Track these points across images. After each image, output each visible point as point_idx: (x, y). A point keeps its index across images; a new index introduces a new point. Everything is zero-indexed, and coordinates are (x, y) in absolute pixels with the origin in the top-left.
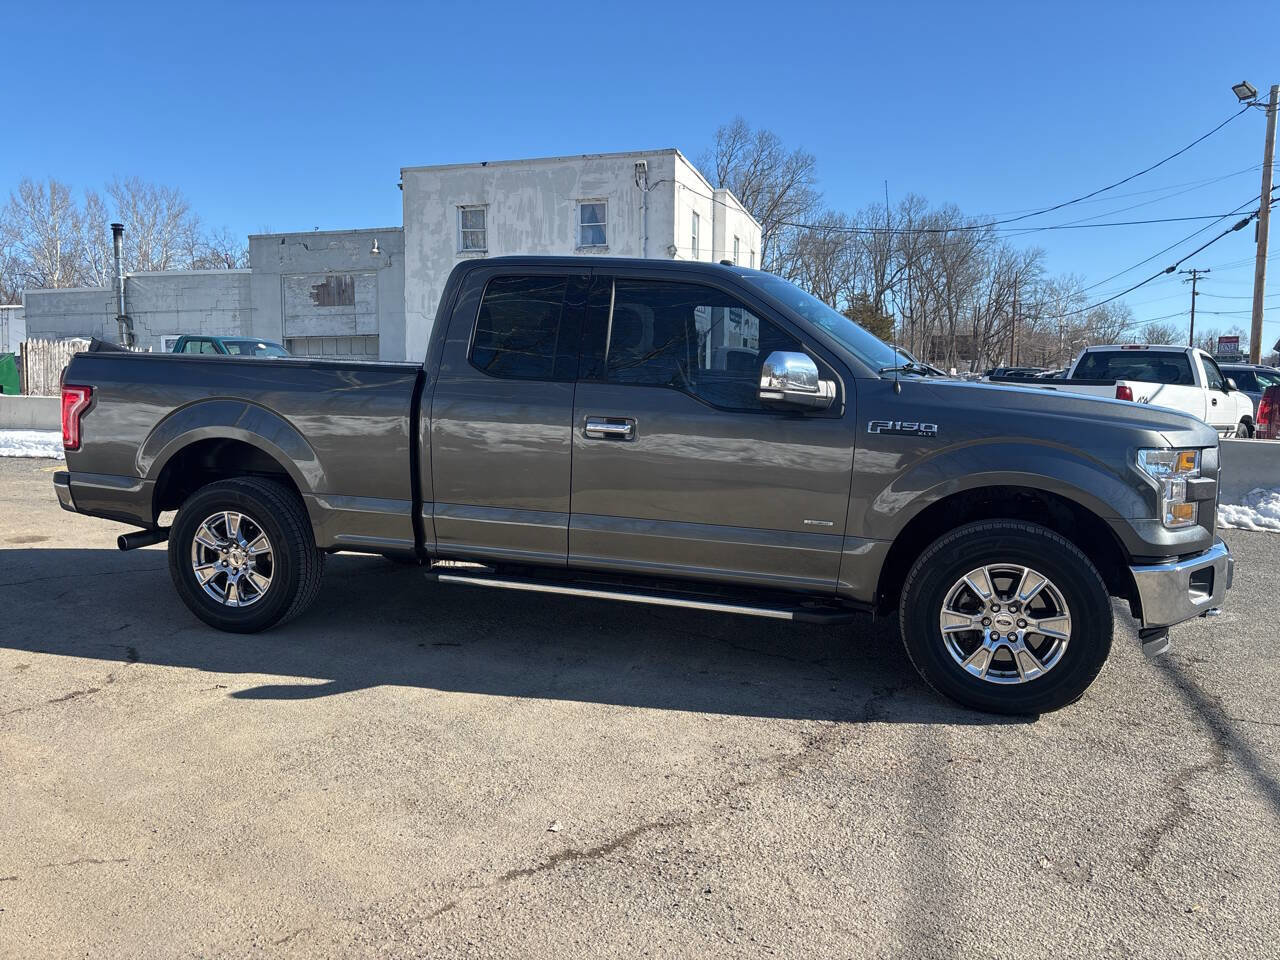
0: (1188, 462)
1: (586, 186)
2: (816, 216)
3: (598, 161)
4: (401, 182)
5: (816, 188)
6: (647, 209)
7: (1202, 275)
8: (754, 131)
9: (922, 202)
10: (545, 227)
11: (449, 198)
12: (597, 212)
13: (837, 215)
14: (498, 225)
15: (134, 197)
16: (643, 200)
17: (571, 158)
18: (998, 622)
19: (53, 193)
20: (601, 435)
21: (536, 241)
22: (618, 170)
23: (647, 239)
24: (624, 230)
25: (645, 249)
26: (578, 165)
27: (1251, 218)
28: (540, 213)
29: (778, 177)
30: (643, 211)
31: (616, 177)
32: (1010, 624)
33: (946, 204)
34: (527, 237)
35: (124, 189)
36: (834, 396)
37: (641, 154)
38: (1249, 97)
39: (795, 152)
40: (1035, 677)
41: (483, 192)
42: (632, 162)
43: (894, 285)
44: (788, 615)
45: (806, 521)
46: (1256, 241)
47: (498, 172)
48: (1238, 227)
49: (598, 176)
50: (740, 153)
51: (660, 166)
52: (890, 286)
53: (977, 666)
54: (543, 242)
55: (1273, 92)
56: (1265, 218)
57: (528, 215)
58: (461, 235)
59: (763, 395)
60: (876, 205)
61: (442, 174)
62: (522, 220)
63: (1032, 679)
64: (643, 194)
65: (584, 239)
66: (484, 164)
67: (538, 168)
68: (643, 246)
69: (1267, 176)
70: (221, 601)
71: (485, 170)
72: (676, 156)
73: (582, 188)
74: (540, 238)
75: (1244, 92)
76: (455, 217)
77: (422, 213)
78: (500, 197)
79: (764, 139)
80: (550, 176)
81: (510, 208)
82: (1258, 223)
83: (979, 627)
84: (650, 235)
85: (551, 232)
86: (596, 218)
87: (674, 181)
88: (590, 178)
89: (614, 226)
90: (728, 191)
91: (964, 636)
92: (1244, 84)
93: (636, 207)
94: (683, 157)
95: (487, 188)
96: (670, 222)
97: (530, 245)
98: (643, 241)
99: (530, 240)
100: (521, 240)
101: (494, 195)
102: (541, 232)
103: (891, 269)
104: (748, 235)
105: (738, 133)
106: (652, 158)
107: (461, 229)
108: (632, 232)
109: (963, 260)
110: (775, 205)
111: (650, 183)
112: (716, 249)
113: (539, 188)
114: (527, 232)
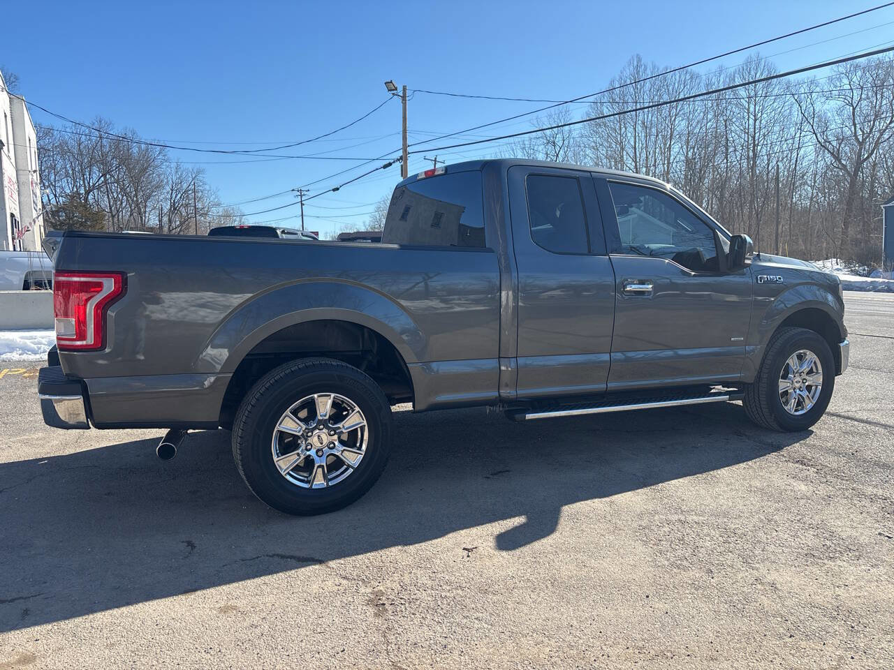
7: (305, 193)
27: (394, 162)
33: (126, 128)
38: (393, 90)
45: (732, 339)
46: (402, 176)
48: (385, 167)
55: (404, 89)
56: (406, 163)
69: (405, 138)
75: (390, 86)
82: (402, 166)
92: (391, 82)
109: (144, 170)
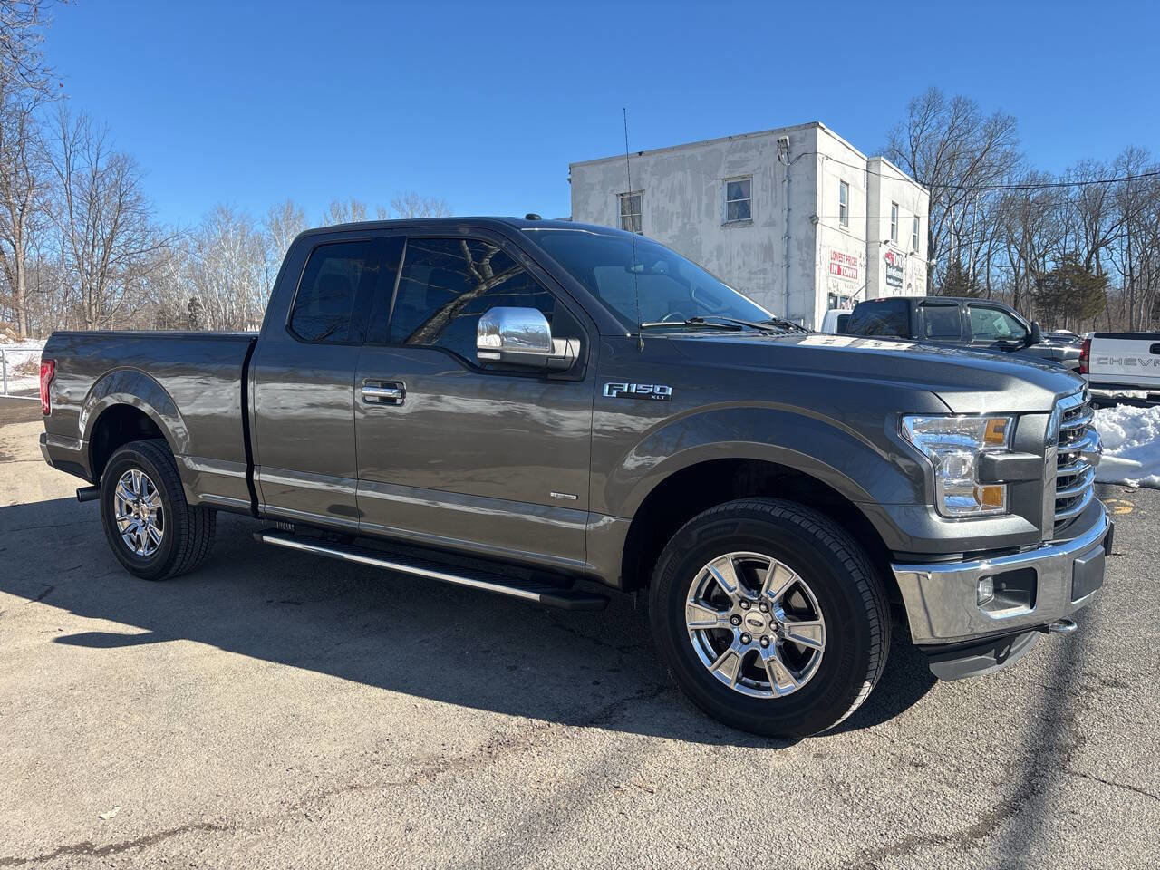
0: (995, 431)
1: (733, 165)
2: (1018, 176)
3: (742, 141)
4: (569, 177)
5: (1019, 150)
6: (790, 181)
8: (949, 97)
9: (1142, 155)
10: (694, 206)
11: (611, 188)
12: (743, 189)
13: (1040, 174)
14: (652, 208)
15: (411, 209)
16: (785, 174)
17: (718, 141)
18: (749, 621)
19: (354, 210)
20: (377, 399)
21: (686, 221)
22: (762, 147)
23: (789, 210)
24: (767, 203)
25: (787, 220)
26: (724, 146)
28: (689, 195)
29: (976, 141)
30: (786, 183)
31: (761, 153)
32: (761, 625)
34: (678, 218)
35: (404, 204)
36: (576, 355)
37: (784, 130)
39: (994, 115)
40: (787, 694)
41: (640, 179)
42: (774, 138)
43: (1109, 241)
44: (535, 596)
45: (552, 494)
47: (652, 160)
49: (743, 154)
50: (934, 122)
51: (802, 140)
52: (1105, 243)
53: (727, 672)
54: (692, 220)
57: (678, 197)
58: (620, 220)
59: (481, 355)
60: (1086, 162)
61: (602, 166)
62: (673, 202)
63: (784, 695)
64: (786, 168)
65: (730, 216)
66: (640, 154)
67: (688, 153)
68: (785, 217)
70: (133, 548)
71: (641, 159)
72: (819, 130)
73: (729, 167)
74: (689, 217)
76: (615, 204)
77: (587, 203)
78: (654, 182)
79: (960, 105)
80: (699, 159)
81: (662, 192)
83: (728, 626)
84: (791, 207)
85: (699, 210)
86: (741, 193)
87: (816, 153)
88: (736, 157)
89: (758, 201)
90: (883, 158)
91: (716, 634)
93: (779, 181)
94: (827, 130)
95: (643, 175)
96: (813, 193)
97: (680, 224)
98: (786, 212)
99: (680, 219)
100: (672, 221)
101: (649, 181)
102: (690, 211)
103: (1105, 226)
104: (911, 200)
105: (932, 103)
106: (793, 133)
107: (620, 215)
108: (775, 205)
110: (973, 169)
111: (793, 157)
112: (870, 216)
113: (688, 171)
114: (677, 213)
